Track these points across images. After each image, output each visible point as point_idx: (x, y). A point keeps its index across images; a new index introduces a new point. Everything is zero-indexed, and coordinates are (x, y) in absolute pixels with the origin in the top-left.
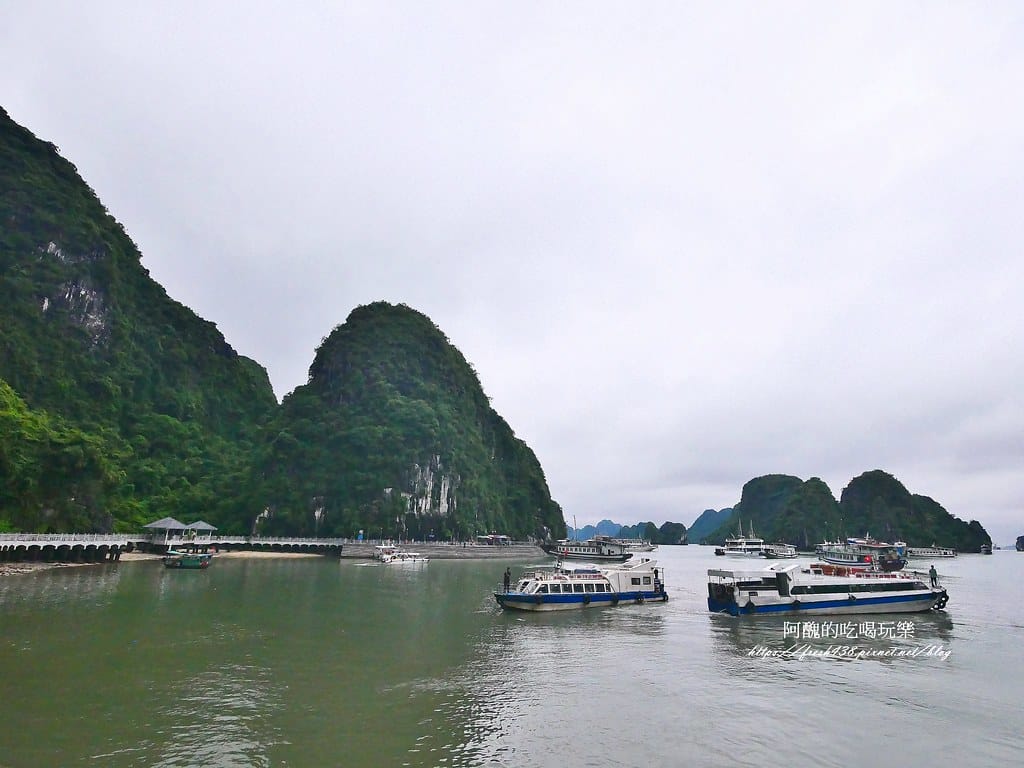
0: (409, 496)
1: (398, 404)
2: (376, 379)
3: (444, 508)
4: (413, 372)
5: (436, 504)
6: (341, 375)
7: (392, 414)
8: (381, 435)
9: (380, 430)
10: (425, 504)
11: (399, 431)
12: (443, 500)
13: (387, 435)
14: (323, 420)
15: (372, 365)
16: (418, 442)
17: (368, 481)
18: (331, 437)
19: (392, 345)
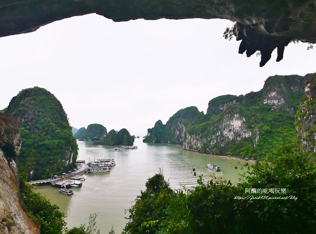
0: (64, 161)
1: (59, 132)
2: (49, 122)
3: (71, 162)
4: (57, 118)
5: (70, 161)
6: (35, 120)
7: (59, 136)
8: (57, 143)
9: (56, 142)
10: (67, 162)
11: (63, 141)
12: (71, 159)
13: (59, 143)
14: (31, 138)
15: (46, 116)
16: (67, 144)
17: (54, 159)
18: (36, 145)
19: (49, 108)
